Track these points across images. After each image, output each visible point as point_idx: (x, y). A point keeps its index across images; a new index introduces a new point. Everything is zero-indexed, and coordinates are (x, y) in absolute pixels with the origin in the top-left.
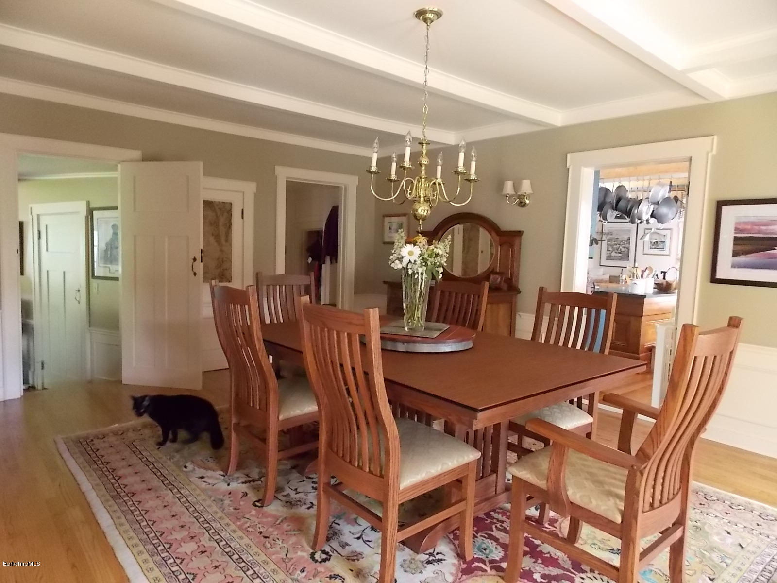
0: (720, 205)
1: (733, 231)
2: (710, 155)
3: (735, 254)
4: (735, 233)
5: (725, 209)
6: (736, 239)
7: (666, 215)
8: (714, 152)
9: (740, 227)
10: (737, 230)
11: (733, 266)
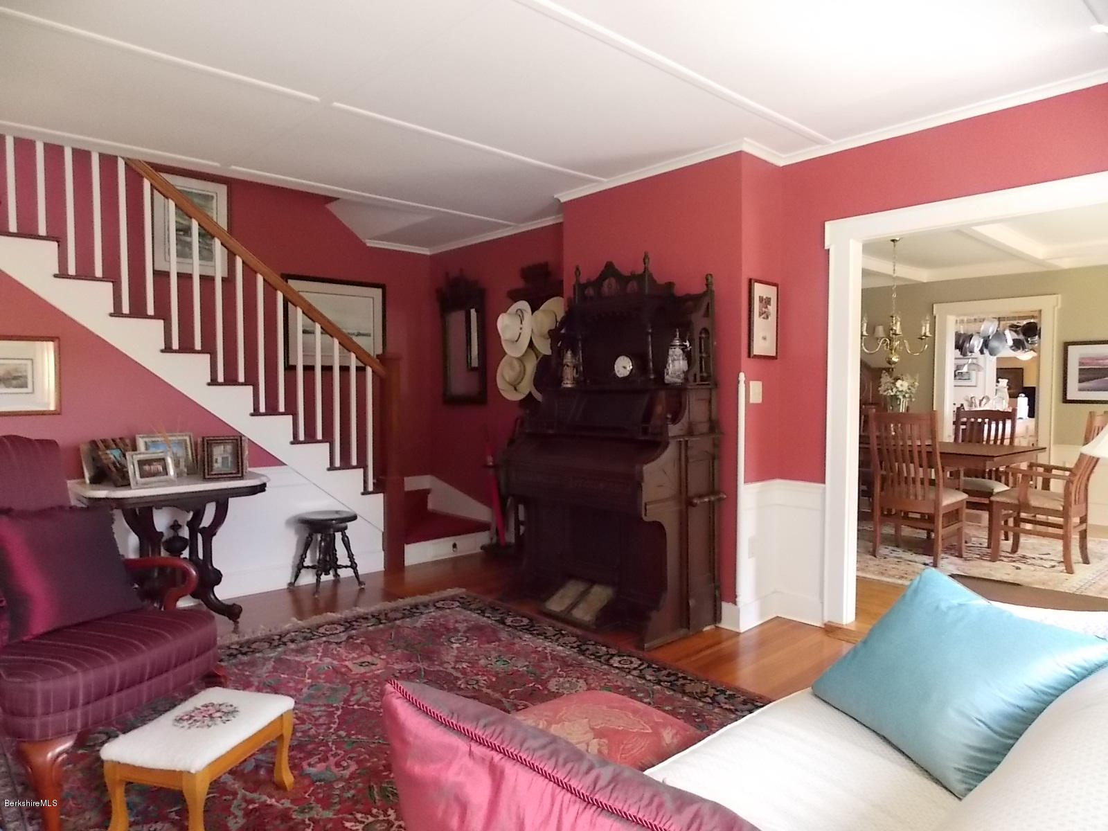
0: (1066, 345)
1: (1078, 364)
2: (1056, 308)
3: (1080, 381)
4: (1080, 366)
5: (1070, 348)
6: (1080, 370)
7: (997, 348)
8: (1059, 306)
9: (1083, 361)
10: (1081, 364)
11: (1080, 390)
